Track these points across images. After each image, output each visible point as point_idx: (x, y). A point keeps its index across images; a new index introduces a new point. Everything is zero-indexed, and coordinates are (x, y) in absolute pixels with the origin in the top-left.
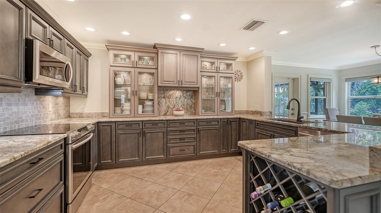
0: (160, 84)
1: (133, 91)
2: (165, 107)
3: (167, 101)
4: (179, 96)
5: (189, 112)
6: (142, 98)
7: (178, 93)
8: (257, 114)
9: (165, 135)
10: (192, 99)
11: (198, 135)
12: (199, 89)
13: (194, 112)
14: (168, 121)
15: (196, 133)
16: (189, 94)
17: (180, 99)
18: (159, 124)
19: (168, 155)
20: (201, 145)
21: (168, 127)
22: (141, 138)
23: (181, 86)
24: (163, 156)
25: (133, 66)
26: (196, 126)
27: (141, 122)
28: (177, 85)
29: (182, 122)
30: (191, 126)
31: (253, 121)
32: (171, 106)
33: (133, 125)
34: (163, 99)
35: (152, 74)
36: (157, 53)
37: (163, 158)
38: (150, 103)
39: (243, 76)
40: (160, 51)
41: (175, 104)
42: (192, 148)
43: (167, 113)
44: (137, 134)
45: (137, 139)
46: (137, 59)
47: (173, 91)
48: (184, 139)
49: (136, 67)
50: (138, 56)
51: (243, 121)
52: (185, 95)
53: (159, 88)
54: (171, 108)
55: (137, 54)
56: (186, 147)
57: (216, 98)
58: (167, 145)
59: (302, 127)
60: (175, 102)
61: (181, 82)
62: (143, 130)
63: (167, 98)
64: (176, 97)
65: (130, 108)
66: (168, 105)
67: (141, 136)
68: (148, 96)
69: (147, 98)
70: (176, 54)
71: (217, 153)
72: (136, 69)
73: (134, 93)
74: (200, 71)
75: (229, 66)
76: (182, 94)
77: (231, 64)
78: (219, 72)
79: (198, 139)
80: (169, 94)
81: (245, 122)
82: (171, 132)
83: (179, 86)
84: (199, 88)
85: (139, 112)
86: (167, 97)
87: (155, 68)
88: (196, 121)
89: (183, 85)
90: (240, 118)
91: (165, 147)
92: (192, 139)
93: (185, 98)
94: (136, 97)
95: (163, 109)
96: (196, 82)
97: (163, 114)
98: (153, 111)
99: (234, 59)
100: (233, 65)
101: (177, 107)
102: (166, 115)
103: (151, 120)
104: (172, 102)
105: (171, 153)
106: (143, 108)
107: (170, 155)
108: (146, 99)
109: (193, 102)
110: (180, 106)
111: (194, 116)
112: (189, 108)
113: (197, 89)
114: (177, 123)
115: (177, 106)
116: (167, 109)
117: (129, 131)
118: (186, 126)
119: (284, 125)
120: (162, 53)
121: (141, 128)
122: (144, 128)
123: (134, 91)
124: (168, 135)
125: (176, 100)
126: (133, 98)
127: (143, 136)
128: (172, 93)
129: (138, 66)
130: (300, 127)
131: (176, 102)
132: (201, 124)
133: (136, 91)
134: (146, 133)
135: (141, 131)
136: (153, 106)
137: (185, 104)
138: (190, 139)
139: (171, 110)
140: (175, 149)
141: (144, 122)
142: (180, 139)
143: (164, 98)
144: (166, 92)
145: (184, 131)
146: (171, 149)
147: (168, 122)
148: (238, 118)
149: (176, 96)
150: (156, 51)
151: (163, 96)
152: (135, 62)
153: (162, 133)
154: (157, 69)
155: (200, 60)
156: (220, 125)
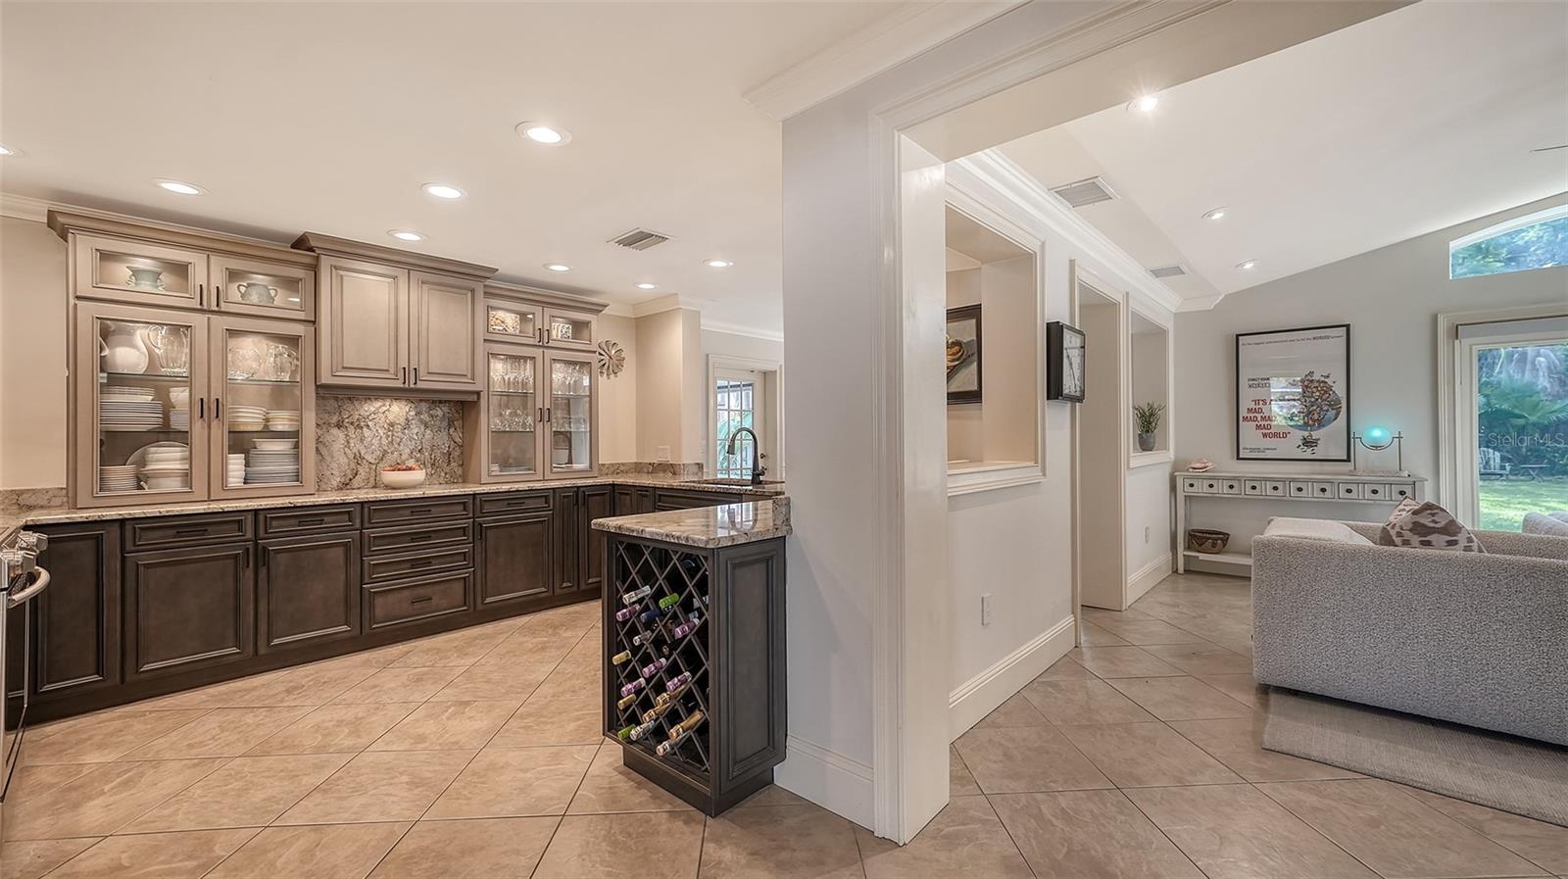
0: (326, 378)
1: (202, 400)
2: (343, 460)
3: (354, 436)
4: (402, 421)
5: (443, 474)
6: (242, 428)
7: (398, 410)
8: (664, 471)
9: (354, 553)
10: (452, 430)
11: (479, 544)
12: (479, 398)
13: (460, 472)
14: (366, 505)
15: (471, 540)
16: (439, 413)
17: (406, 431)
18: (326, 519)
19: (366, 624)
20: (490, 576)
21: (366, 525)
22: (249, 573)
23: (412, 386)
24: (345, 628)
25: (199, 307)
26: (471, 515)
27: (250, 517)
28: (399, 384)
29: (421, 506)
30: (454, 518)
31: (649, 489)
32: (369, 457)
33: (209, 528)
34: (335, 431)
35: (292, 341)
36: (314, 268)
37: (349, 634)
38: (282, 446)
39: (624, 359)
40: (326, 263)
41: (386, 448)
42: (459, 587)
43: (351, 480)
44: (232, 561)
45: (230, 581)
46: (218, 279)
47: (378, 404)
48: (427, 561)
49: (216, 309)
50: (227, 269)
51: (621, 494)
52: (425, 417)
53: (321, 392)
54: (373, 461)
55: (219, 264)
56: (436, 587)
57: (539, 426)
58: (361, 588)
60: (385, 441)
61: (413, 373)
62: (256, 544)
63: (351, 429)
64: (392, 425)
65: (187, 467)
66: (355, 450)
67: (248, 566)
68: (267, 420)
69: (266, 426)
70: (395, 277)
71: (543, 595)
72: (213, 317)
73: (209, 408)
74: (485, 340)
75: (579, 327)
76: (413, 413)
77: (587, 324)
78: (549, 345)
79: (478, 558)
80: (362, 413)
81: (628, 494)
82: (377, 542)
83: (406, 385)
84: (478, 393)
85: (230, 480)
86: (352, 423)
87: (303, 318)
88: (471, 501)
89: (421, 385)
90: (613, 485)
91: (355, 594)
92: (456, 558)
93: (426, 427)
94: (214, 423)
95: (334, 465)
96: (469, 376)
97: (335, 483)
98: (297, 476)
99: (597, 309)
100: (594, 326)
101: (392, 458)
102: (348, 487)
103: (295, 507)
104: (375, 442)
105: (379, 612)
106: (247, 465)
107: (373, 620)
108: (259, 428)
109: (458, 440)
110: (404, 457)
111: (461, 485)
112: (441, 461)
113: (475, 398)
114: (401, 512)
115: (392, 453)
116: (353, 465)
117: (192, 553)
118: (437, 519)
120: (334, 270)
121: (249, 535)
122: (261, 533)
123: (205, 400)
124: (366, 553)
125: (390, 433)
126: (203, 428)
127: (260, 564)
128: (373, 409)
129: (224, 307)
131: (390, 439)
132: (487, 508)
133: (217, 400)
134: (272, 553)
135: (248, 549)
136: (297, 455)
137: (427, 445)
138: (448, 559)
139: (367, 470)
140: (391, 598)
141: (261, 517)
142: (414, 563)
143: (339, 426)
144: (348, 405)
145: (427, 535)
146: (379, 601)
147: (366, 510)
148: (609, 485)
149: (391, 417)
150: (307, 260)
151: (335, 419)
152: (209, 291)
153: (340, 551)
154: (314, 322)
155: (481, 302)
156: (551, 507)
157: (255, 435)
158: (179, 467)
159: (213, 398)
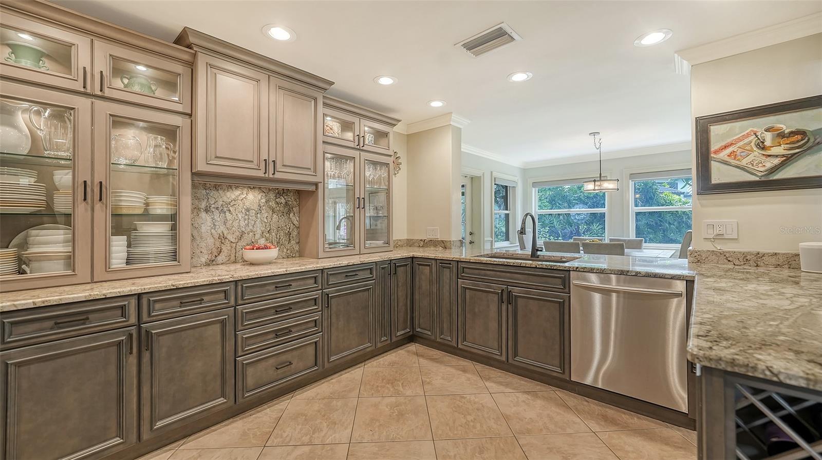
0: (201, 167)
1: (85, 182)
2: (210, 241)
3: (219, 219)
4: (256, 207)
5: (285, 250)
6: (124, 212)
7: (252, 198)
8: (435, 246)
9: (229, 328)
10: (292, 215)
11: (326, 311)
12: (317, 188)
13: (297, 248)
14: (240, 284)
15: (320, 309)
16: (283, 201)
17: (259, 215)
18: (206, 298)
19: (239, 394)
20: (333, 338)
21: (240, 302)
22: (133, 360)
23: (271, 176)
24: (221, 400)
25: (82, 90)
26: (320, 287)
27: (133, 302)
28: (260, 174)
29: (281, 282)
30: (308, 290)
31: (452, 262)
32: (230, 237)
33: (91, 316)
34: (203, 215)
35: (170, 133)
36: (191, 65)
37: (224, 406)
38: (162, 228)
39: (401, 164)
40: (202, 60)
41: (244, 230)
42: (311, 350)
43: (216, 256)
44: (115, 348)
45: (112, 370)
46: (102, 65)
47: (237, 192)
48: (289, 330)
49: (99, 93)
50: (110, 55)
51: (420, 265)
52: (272, 204)
53: (196, 178)
54: (233, 240)
55: (103, 50)
56: (295, 353)
57: (357, 211)
58: (236, 361)
59: (582, 270)
60: (243, 224)
61: (272, 165)
62: (139, 328)
63: (216, 213)
64: (248, 210)
65: (70, 249)
66: (219, 231)
67: (131, 353)
68: (147, 204)
69: (146, 210)
70: (258, 81)
71: (369, 349)
72: (99, 103)
73: (93, 191)
74: (323, 142)
75: (380, 135)
76: (264, 201)
77: (385, 135)
78: (364, 148)
79: (325, 324)
80: (225, 199)
81: (429, 265)
82: (248, 317)
83: (267, 176)
84: (316, 184)
85: (114, 261)
86: (217, 208)
87: (181, 110)
88: (321, 275)
89: (278, 176)
90: (413, 258)
91: (230, 367)
92: (310, 325)
93: (273, 212)
94: (98, 206)
95: (203, 244)
96: (312, 169)
97: (203, 260)
98: (175, 256)
99: (392, 123)
100: (391, 136)
101: (247, 238)
102: (214, 263)
103: (178, 289)
104: (236, 224)
105: (250, 381)
106: (129, 246)
107: (245, 389)
108: (140, 211)
109: (296, 223)
110: (258, 236)
111: (297, 261)
112: (284, 239)
113: (313, 188)
114: (268, 288)
115: (248, 234)
116: (218, 244)
117: (73, 344)
118: (296, 293)
119: (536, 268)
120: (209, 67)
121: (133, 319)
122: (145, 317)
123: (89, 183)
124: (240, 328)
125: (247, 217)
126: (86, 210)
127: (143, 349)
128: (233, 197)
129: (108, 93)
130: (578, 270)
131: (246, 222)
132: (332, 280)
133: (101, 183)
134: (155, 338)
135: (131, 335)
136: (174, 238)
137: (274, 227)
138: (304, 327)
139: (229, 248)
140: (261, 366)
141: (144, 302)
142: (277, 334)
143: (207, 210)
144: (213, 193)
145: (288, 308)
146: (250, 371)
147: (240, 287)
148: (411, 257)
149: (247, 204)
150: (186, 57)
151: (203, 205)
152: (92, 75)
153: (217, 328)
154: (190, 115)
155: (321, 109)
156: (374, 278)
157: (136, 218)
158: (61, 249)
159: (97, 181)
